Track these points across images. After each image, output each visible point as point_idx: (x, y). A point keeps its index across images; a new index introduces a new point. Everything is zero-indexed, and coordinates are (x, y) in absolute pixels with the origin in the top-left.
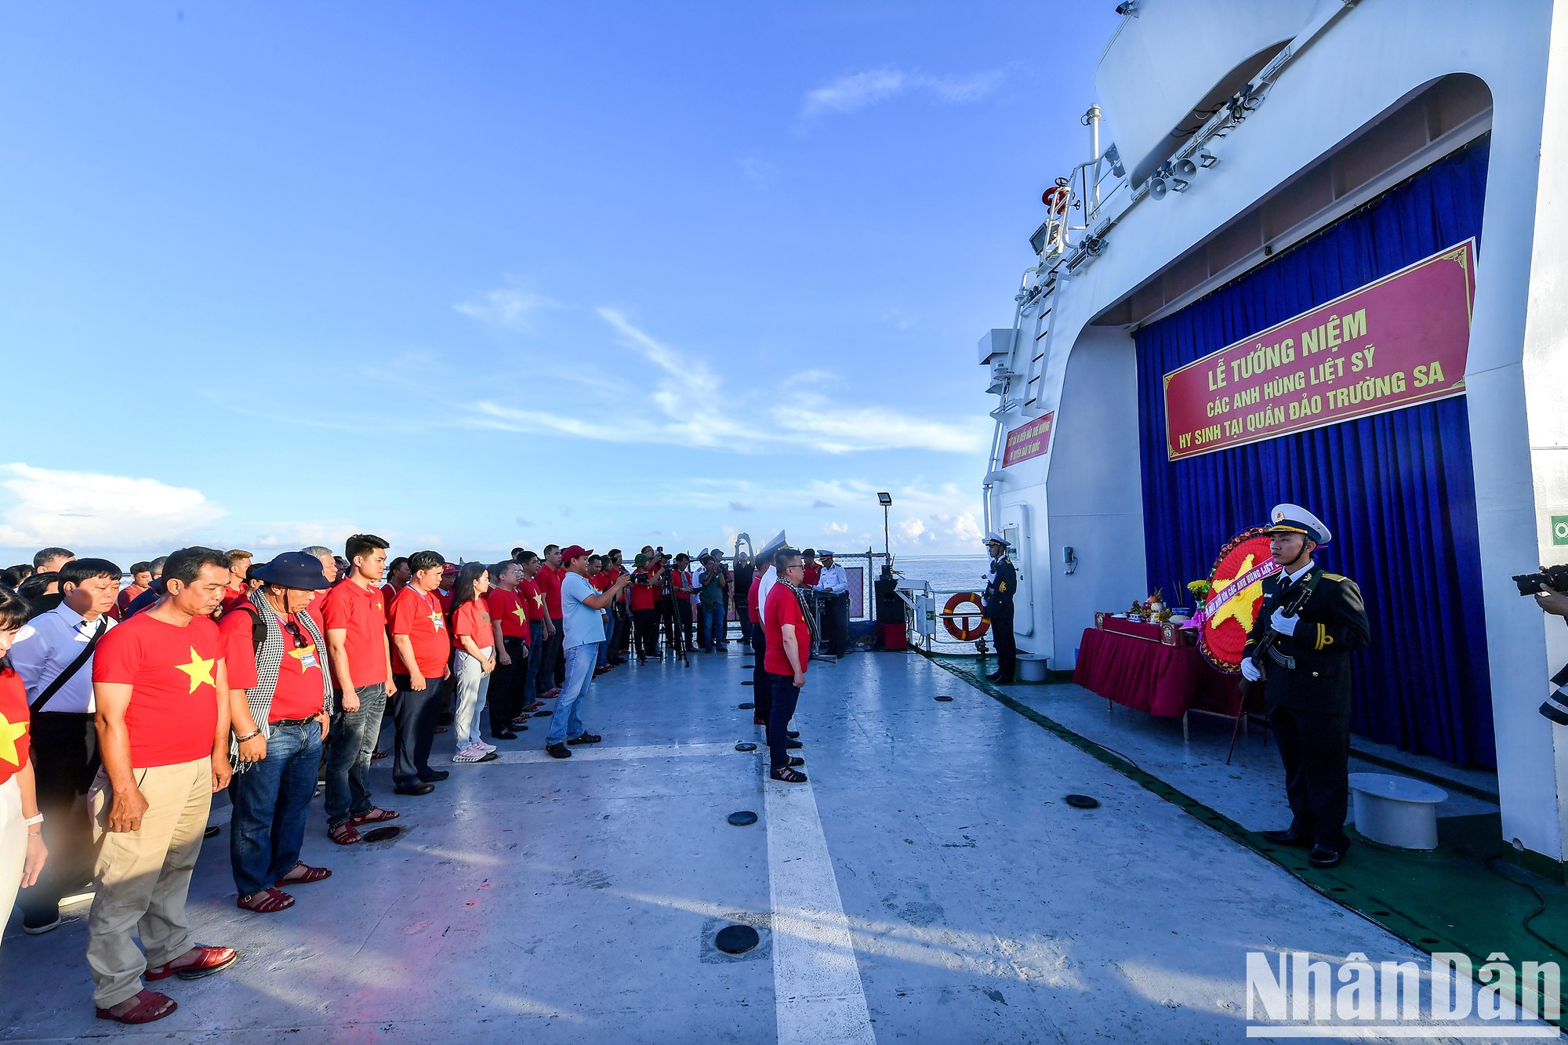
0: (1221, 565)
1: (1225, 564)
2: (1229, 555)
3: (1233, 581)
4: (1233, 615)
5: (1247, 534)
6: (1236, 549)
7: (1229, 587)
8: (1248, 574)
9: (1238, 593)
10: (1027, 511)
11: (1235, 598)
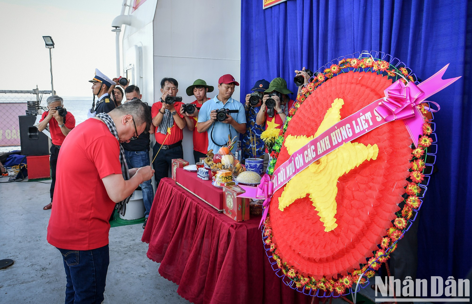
0: (297, 112)
1: (303, 111)
2: (309, 99)
3: (311, 139)
4: (308, 195)
5: (334, 68)
6: (318, 90)
7: (305, 148)
8: (333, 129)
9: (317, 160)
10: (140, 51)
11: (313, 167)
